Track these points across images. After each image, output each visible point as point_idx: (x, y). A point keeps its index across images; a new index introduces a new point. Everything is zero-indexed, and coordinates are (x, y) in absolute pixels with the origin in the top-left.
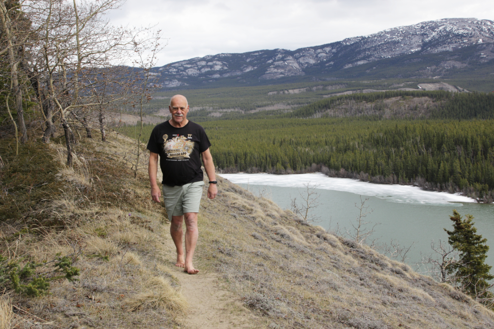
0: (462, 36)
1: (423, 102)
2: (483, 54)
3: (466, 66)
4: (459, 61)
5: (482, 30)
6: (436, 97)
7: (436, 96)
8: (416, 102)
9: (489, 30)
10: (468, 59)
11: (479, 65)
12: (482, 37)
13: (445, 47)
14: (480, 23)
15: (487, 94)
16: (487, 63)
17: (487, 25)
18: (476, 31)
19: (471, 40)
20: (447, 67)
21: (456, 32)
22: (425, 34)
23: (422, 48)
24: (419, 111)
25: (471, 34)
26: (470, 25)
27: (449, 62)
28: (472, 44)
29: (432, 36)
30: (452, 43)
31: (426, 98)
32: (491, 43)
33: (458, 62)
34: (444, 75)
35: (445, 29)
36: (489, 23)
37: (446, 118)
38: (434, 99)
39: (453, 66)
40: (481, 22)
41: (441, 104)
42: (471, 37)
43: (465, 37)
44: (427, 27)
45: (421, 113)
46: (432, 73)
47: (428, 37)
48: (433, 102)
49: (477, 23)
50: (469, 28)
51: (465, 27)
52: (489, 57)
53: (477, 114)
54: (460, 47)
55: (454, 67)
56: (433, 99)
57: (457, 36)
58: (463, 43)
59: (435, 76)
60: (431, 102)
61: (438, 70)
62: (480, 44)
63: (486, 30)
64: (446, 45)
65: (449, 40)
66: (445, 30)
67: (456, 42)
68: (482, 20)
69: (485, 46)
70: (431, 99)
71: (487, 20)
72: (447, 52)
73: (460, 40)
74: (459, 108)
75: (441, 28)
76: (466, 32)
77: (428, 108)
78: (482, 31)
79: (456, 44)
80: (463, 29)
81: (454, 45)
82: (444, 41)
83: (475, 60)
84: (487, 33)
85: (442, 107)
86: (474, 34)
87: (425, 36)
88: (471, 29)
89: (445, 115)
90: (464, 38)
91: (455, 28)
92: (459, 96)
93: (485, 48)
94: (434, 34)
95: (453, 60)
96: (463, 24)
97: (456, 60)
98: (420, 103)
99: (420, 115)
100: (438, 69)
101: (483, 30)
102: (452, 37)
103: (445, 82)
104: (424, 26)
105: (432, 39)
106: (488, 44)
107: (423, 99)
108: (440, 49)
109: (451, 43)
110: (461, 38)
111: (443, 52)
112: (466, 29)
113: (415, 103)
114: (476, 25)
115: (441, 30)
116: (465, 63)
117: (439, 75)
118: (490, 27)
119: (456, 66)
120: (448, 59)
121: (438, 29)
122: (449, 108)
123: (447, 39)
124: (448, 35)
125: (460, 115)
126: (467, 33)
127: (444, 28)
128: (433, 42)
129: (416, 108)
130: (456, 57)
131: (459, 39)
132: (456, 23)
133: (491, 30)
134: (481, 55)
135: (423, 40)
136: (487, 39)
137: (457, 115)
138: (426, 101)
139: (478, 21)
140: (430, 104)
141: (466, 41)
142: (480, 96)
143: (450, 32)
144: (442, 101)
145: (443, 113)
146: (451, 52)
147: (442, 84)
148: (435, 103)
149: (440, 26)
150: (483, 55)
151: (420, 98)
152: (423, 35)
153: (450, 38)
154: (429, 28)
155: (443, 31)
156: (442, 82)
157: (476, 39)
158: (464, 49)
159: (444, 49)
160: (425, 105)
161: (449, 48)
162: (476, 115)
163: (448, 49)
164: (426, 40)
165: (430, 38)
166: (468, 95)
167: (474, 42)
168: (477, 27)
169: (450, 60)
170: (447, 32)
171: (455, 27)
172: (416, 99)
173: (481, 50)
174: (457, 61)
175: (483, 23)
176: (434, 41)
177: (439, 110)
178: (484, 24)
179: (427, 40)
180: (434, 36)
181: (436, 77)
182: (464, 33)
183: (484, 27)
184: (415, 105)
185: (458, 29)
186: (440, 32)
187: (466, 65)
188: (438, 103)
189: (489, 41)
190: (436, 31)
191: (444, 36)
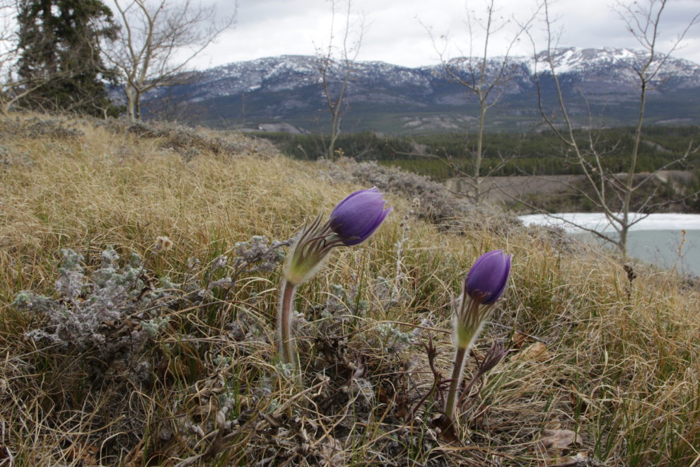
0: (302, 74)
2: (323, 94)
4: (301, 100)
5: (322, 69)
7: (276, 138)
9: (329, 69)
10: (309, 99)
11: (320, 105)
12: (323, 76)
14: (320, 61)
16: (328, 103)
17: (327, 64)
18: (317, 70)
19: (311, 79)
20: (288, 106)
21: (296, 70)
22: (265, 71)
23: (262, 85)
25: (311, 73)
26: (310, 62)
27: (290, 101)
30: (293, 81)
32: (331, 83)
34: (285, 115)
35: (285, 66)
36: (329, 62)
42: (312, 75)
43: (305, 75)
44: (267, 63)
46: (272, 113)
47: (267, 74)
49: (317, 61)
50: (309, 66)
51: (305, 65)
52: (329, 97)
54: (301, 86)
55: (295, 106)
57: (297, 74)
58: (304, 81)
59: (275, 116)
61: (279, 110)
62: (320, 83)
63: (326, 68)
64: (286, 84)
65: (289, 78)
67: (296, 80)
68: (322, 58)
69: (325, 85)
71: (327, 59)
72: (288, 91)
73: (301, 78)
75: (280, 65)
76: (306, 70)
79: (296, 83)
80: (303, 66)
81: (294, 84)
82: (284, 79)
83: (316, 99)
84: (327, 72)
86: (315, 72)
87: (265, 73)
88: (311, 67)
90: (305, 77)
91: (295, 65)
93: (325, 88)
94: (274, 71)
95: (294, 99)
96: (303, 62)
100: (278, 108)
101: (324, 68)
102: (293, 75)
104: (263, 62)
105: (272, 77)
106: (329, 84)
108: (280, 87)
109: (291, 81)
110: (302, 76)
111: (284, 90)
112: (306, 67)
114: (316, 63)
115: (281, 67)
116: (306, 103)
117: (280, 115)
118: (330, 66)
119: (297, 105)
120: (289, 98)
121: (278, 66)
123: (287, 77)
124: (288, 73)
126: (307, 72)
130: (297, 96)
131: (299, 77)
132: (296, 60)
133: (331, 70)
134: (321, 94)
135: (262, 77)
136: (327, 78)
139: (318, 59)
141: (307, 79)
146: (292, 91)
149: (280, 63)
152: (262, 71)
153: (290, 76)
154: (269, 64)
155: (283, 68)
156: (283, 123)
157: (316, 78)
158: (305, 88)
159: (285, 88)
161: (290, 86)
163: (288, 87)
165: (269, 75)
167: (314, 81)
168: (317, 65)
169: (291, 99)
170: (287, 69)
173: (322, 90)
174: (298, 100)
175: (323, 62)
176: (274, 78)
179: (266, 77)
180: (273, 74)
181: (277, 117)
182: (305, 72)
183: (324, 66)
185: (298, 67)
186: (280, 69)
187: (307, 105)
189: (329, 80)
190: (276, 68)
191: (284, 73)
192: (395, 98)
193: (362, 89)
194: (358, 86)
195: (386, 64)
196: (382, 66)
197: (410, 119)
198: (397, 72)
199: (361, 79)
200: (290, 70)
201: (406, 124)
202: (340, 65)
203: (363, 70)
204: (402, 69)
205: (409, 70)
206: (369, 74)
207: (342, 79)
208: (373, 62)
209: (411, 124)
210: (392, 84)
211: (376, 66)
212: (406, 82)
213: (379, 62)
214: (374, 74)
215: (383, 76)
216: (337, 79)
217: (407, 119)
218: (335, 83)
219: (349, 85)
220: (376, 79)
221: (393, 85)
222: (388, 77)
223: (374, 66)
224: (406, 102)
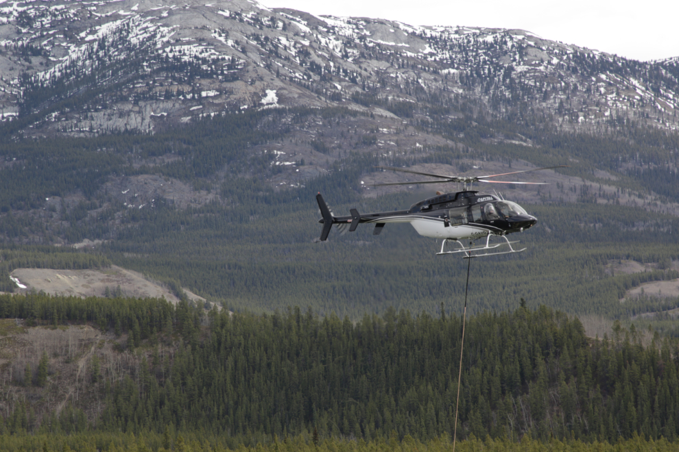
0: (192, 72)
1: (74, 350)
2: (280, 155)
3: (214, 203)
4: (185, 178)
5: (275, 52)
6: (131, 327)
7: (128, 325)
8: (37, 346)
9: (303, 53)
10: (222, 174)
11: (266, 200)
12: (278, 83)
13: (121, 115)
14: (265, 20)
15: (354, 324)
16: (299, 191)
17: (297, 34)
18: (254, 56)
19: (231, 92)
20: (132, 200)
21: (170, 53)
22: (37, 52)
23: (24, 109)
24: (55, 388)
25: (232, 65)
26: (227, 25)
27: (141, 178)
28: (236, 106)
29: (66, 60)
30: (154, 98)
31: (87, 331)
32: (313, 112)
33: (178, 184)
34: (120, 236)
35: (121, 35)
36: (303, 27)
37: (178, 424)
38: (124, 338)
39: (158, 199)
40: (273, 20)
41: (155, 360)
42: (234, 78)
43: (205, 75)
44: (46, 21)
45: (61, 398)
46: (66, 224)
47: (48, 65)
48: (118, 349)
49: (256, 20)
50: (222, 39)
51: (206, 34)
52: (306, 168)
53: (316, 414)
54: (186, 119)
55: (160, 202)
56: (118, 335)
57: (175, 67)
58: (201, 100)
59: (79, 241)
60: (108, 352)
61: (94, 213)
62: (269, 111)
63: (293, 52)
64: (128, 107)
65: (140, 86)
66: (123, 40)
67: (168, 96)
68: (276, 10)
69: (288, 119)
70: (110, 336)
71: (295, 13)
72: (131, 135)
73: (187, 88)
74: (235, 382)
75: (104, 30)
76: (211, 54)
77: (93, 378)
78: (278, 56)
79: (169, 105)
80: (200, 41)
81: (162, 109)
82: (118, 86)
83: (248, 177)
84: (294, 67)
85: (159, 376)
86: (246, 65)
87: (36, 60)
88: (230, 43)
89: (175, 412)
90: (205, 82)
91: (166, 33)
92: (230, 325)
93: (287, 131)
94: (75, 52)
95: (155, 171)
96: (199, 21)
97: (170, 173)
98: (55, 355)
99: (60, 407)
100: (93, 207)
101: (281, 51)
102: (157, 72)
103: (127, 264)
104: (32, 13)
105: (67, 76)
106: (303, 113)
107: (73, 333)
108: (101, 121)
109: (148, 97)
110: (191, 78)
111: (116, 133)
112: (211, 43)
113: (32, 351)
114: (251, 30)
115: (104, 39)
116: (208, 190)
117: (99, 237)
118: (307, 43)
119: (170, 197)
120: (136, 166)
121: (93, 32)
122: (189, 380)
123: (131, 81)
124: (137, 64)
125: (241, 412)
126: (215, 61)
127: (120, 30)
128: (70, 87)
129: (38, 377)
130: (170, 159)
131: (180, 81)
132: (171, 13)
133: (314, 57)
134: (272, 157)
135: (25, 78)
136: (295, 92)
137: (226, 412)
138: (85, 345)
139: (261, 12)
140: (103, 357)
141: (212, 94)
142: (322, 331)
143: (146, 51)
144: (160, 348)
145: (162, 404)
146: (148, 138)
147: (117, 274)
148: (126, 354)
149: (101, 22)
150: (282, 159)
151: (58, 331)
152: (27, 52)
153: (143, 77)
154: (53, 26)
155: (114, 45)
156: (114, 267)
157: (252, 89)
158: (202, 128)
159: (120, 123)
160: (82, 364)
161: (141, 120)
162: (309, 418)
163: (134, 121)
164: (41, 74)
165: (56, 71)
166: (270, 324)
167: (243, 101)
168: (257, 38)
169: (143, 171)
170: (130, 48)
171: (165, 29)
172: (39, 335)
173: (275, 137)
174: (174, 176)
175: (280, 24)
176: (77, 83)
177: (147, 389)
178: (284, 28)
179: (44, 76)
180: (73, 63)
181: (86, 242)
182: (204, 61)
183: (284, 41)
184: (35, 361)
185: (178, 42)
186: (102, 45)
187: (211, 197)
188: (142, 355)
189: (304, 102)
190: (82, 41)
191: (118, 66)
192: (577, 181)
193: (439, 140)
194: (423, 126)
195: (539, 43)
196: (521, 49)
197: (650, 269)
198: (584, 78)
199: (436, 103)
200: (145, 50)
201: (635, 291)
202: (348, 42)
203: (443, 64)
204: (605, 64)
205: (631, 68)
206: (466, 82)
207: (356, 99)
208: (483, 33)
209: (651, 289)
210: (562, 124)
211: (496, 50)
212: (619, 120)
213: (508, 33)
214: (487, 83)
215: (527, 90)
216: (336, 97)
217: (637, 268)
218: (327, 113)
219: (386, 122)
220: (496, 102)
221: (566, 128)
222: (546, 97)
223: (489, 47)
224: (624, 199)
